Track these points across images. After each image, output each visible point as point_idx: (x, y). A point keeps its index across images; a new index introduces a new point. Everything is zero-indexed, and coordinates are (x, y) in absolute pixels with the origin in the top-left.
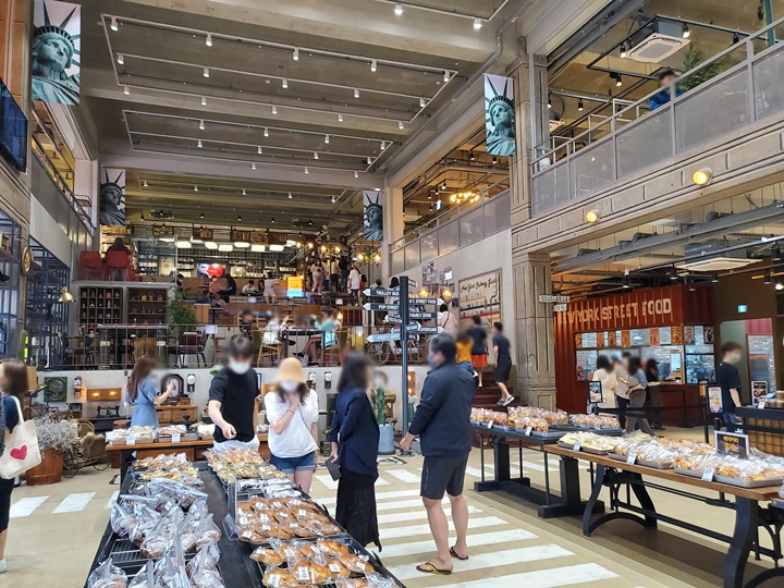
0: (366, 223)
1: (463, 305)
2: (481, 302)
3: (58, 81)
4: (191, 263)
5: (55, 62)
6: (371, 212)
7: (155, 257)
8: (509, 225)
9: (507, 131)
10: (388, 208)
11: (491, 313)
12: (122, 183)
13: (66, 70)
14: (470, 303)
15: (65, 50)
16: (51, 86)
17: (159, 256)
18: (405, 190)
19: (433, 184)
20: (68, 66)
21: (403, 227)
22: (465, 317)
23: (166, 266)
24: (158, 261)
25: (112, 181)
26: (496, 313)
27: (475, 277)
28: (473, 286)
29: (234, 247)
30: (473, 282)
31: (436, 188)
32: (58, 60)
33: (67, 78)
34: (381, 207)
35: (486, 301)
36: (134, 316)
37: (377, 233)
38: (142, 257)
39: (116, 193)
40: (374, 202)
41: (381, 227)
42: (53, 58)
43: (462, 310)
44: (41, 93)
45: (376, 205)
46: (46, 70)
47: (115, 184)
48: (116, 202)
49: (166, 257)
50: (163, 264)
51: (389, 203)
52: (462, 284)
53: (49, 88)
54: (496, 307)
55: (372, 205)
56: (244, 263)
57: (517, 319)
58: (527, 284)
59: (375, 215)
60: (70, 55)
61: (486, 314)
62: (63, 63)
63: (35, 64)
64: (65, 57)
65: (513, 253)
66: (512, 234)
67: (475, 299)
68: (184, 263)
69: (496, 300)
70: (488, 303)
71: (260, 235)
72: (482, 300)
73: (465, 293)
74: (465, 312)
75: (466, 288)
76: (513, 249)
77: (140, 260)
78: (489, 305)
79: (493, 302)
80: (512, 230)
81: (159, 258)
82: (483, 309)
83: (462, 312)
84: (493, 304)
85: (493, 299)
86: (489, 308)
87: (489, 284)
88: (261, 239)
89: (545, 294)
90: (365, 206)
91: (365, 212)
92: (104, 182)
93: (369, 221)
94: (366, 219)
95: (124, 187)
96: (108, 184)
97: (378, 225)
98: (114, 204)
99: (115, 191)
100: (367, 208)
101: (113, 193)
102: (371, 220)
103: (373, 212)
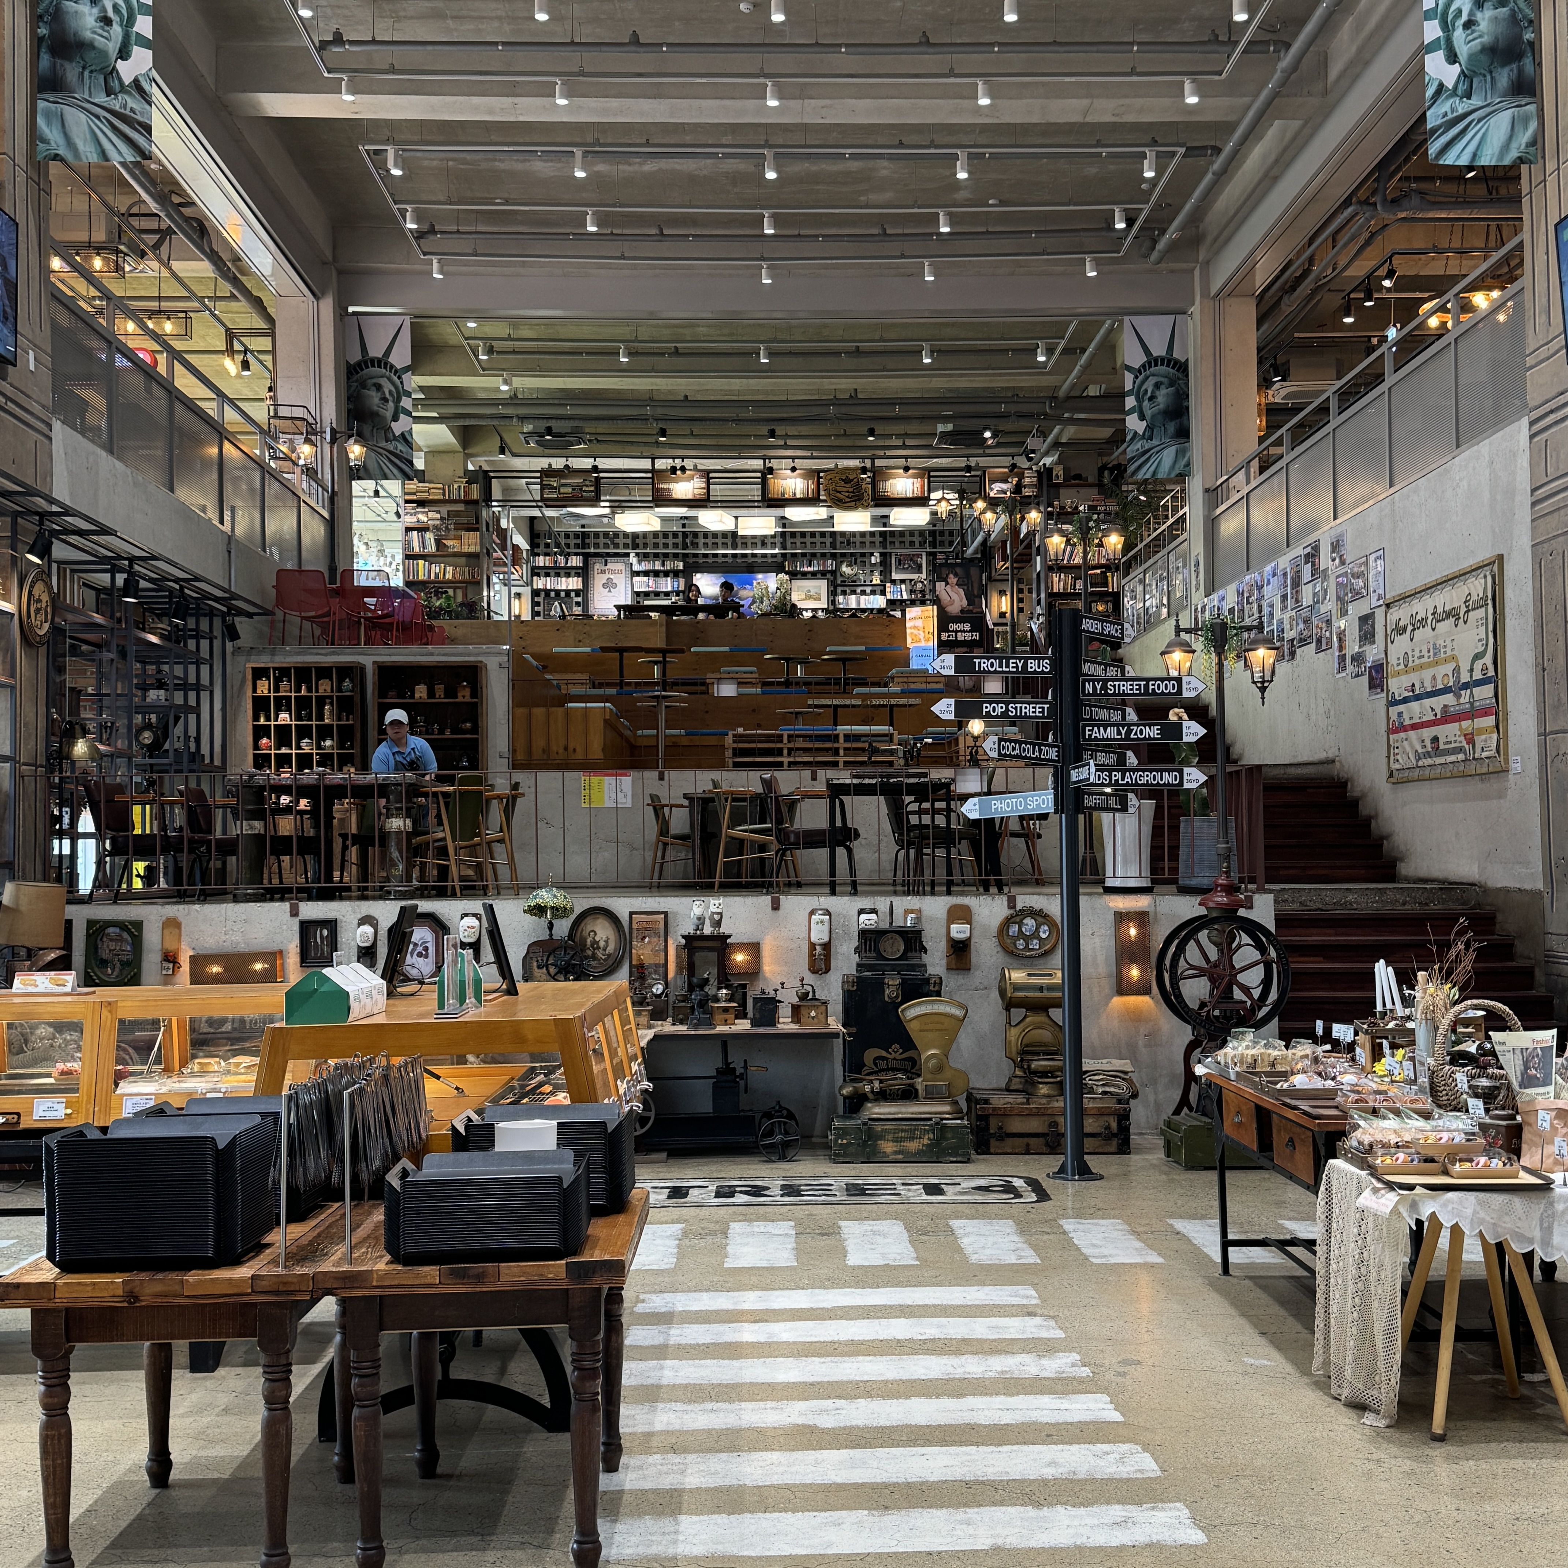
0: (1134, 424)
1: (1397, 685)
2: (1443, 674)
3: (101, 98)
4: (676, 574)
5: (91, 46)
6: (1149, 386)
7: (576, 561)
8: (1525, 408)
9: (1504, 77)
11: (1473, 713)
12: (401, 357)
13: (121, 65)
14: (1416, 678)
15: (116, 7)
16: (82, 117)
17: (586, 557)
18: (1265, 301)
20: (124, 53)
21: (1256, 423)
22: (1403, 728)
23: (609, 585)
24: (584, 572)
25: (376, 351)
26: (1485, 712)
27: (1428, 589)
28: (1423, 622)
29: (783, 521)
30: (1421, 607)
31: (1369, 285)
32: (99, 41)
33: (123, 88)
34: (1182, 368)
35: (1457, 670)
37: (1168, 456)
38: (541, 561)
39: (387, 387)
40: (1158, 350)
41: (1183, 433)
42: (88, 35)
43: (1393, 703)
44: (61, 141)
45: (1168, 360)
46: (71, 71)
47: (383, 362)
48: (389, 414)
49: (606, 557)
50: (598, 581)
52: (1394, 615)
53: (78, 121)
54: (1485, 693)
55: (1152, 361)
56: (830, 564)
57: (1543, 734)
59: (1163, 397)
60: (130, 21)
61: (1458, 717)
62: (113, 47)
63: (45, 60)
64: (117, 29)
65: (1534, 504)
66: (1532, 437)
67: (1429, 665)
68: (656, 574)
69: (1485, 669)
70: (1465, 678)
71: (847, 481)
72: (1448, 668)
73: (1401, 644)
74: (1401, 708)
75: (1405, 629)
76: (1533, 491)
77: (536, 572)
78: (1466, 686)
79: (1477, 675)
80: (1532, 423)
81: (586, 562)
82: (1448, 699)
83: (1394, 711)
84: (1479, 683)
85: (1478, 665)
86: (1465, 695)
87: (1467, 612)
88: (850, 491)
90: (1129, 368)
91: (1128, 386)
92: (355, 356)
93: (1142, 417)
94: (1132, 411)
95: (407, 369)
96: (367, 362)
97: (1172, 427)
98: (384, 418)
99: (384, 382)
100: (1137, 372)
101: (379, 387)
102: (1148, 413)
103: (1157, 386)
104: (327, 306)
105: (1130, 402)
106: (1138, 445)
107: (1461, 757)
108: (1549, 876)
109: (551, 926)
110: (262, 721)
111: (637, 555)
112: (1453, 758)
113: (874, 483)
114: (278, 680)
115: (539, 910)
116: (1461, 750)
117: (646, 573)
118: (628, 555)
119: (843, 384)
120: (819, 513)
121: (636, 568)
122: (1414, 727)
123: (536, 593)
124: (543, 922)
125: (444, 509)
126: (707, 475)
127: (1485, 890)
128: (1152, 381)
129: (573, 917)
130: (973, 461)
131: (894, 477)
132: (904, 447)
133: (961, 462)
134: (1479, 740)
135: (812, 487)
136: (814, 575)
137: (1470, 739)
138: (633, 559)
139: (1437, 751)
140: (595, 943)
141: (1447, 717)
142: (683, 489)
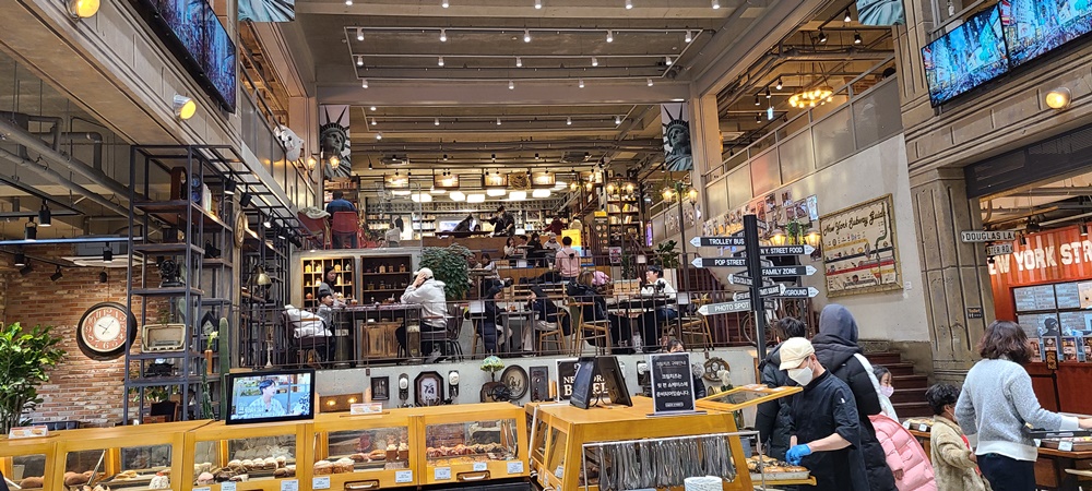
0: (668, 148)
1: (828, 254)
2: (858, 247)
6: (673, 132)
8: (902, 129)
10: (698, 124)
11: (879, 264)
12: (345, 123)
14: (841, 250)
18: (720, 97)
19: (761, 84)
21: (720, 149)
22: (834, 273)
25: (334, 120)
26: (887, 263)
27: (846, 211)
28: (844, 225)
30: (843, 219)
31: (767, 89)
34: (687, 124)
35: (867, 246)
36: (370, 294)
37: (683, 161)
39: (339, 136)
40: (676, 118)
41: (689, 152)
43: (828, 261)
44: (250, 12)
45: (680, 121)
47: (337, 125)
48: (339, 148)
51: (697, 117)
52: (825, 223)
53: (258, 2)
54: (887, 255)
55: (673, 122)
57: (925, 271)
58: (940, 215)
59: (679, 136)
61: (870, 266)
65: (910, 171)
66: (906, 142)
67: (849, 244)
69: (885, 244)
70: (873, 248)
71: (520, 178)
72: (863, 245)
73: (829, 237)
74: (832, 264)
75: (833, 229)
76: (909, 165)
78: (873, 252)
79: (881, 246)
80: (906, 136)
82: (864, 258)
83: (828, 266)
84: (881, 250)
85: (881, 243)
86: (874, 257)
87: (873, 219)
88: (521, 182)
89: (972, 230)
90: (664, 125)
91: (664, 132)
92: (324, 122)
93: (671, 145)
94: (666, 143)
95: (348, 128)
96: (330, 125)
97: (683, 150)
98: (337, 150)
99: (337, 133)
100: (668, 127)
101: (335, 136)
102: (674, 144)
103: (676, 132)
104: (313, 101)
105: (666, 139)
107: (873, 283)
108: (934, 334)
109: (493, 375)
110: (308, 285)
111: (414, 213)
112: (868, 284)
113: (531, 178)
114: (316, 266)
115: (487, 368)
116: (872, 280)
118: (410, 213)
119: (526, 135)
120: (502, 192)
121: (414, 219)
122: (841, 272)
124: (489, 373)
126: (458, 176)
127: (892, 343)
128: (674, 130)
129: (503, 370)
130: (576, 169)
131: (540, 176)
132: (545, 162)
133: (570, 169)
134: (884, 276)
135: (505, 180)
137: (879, 276)
138: (413, 215)
139: (857, 282)
140: (514, 383)
141: (862, 267)
142: (449, 182)
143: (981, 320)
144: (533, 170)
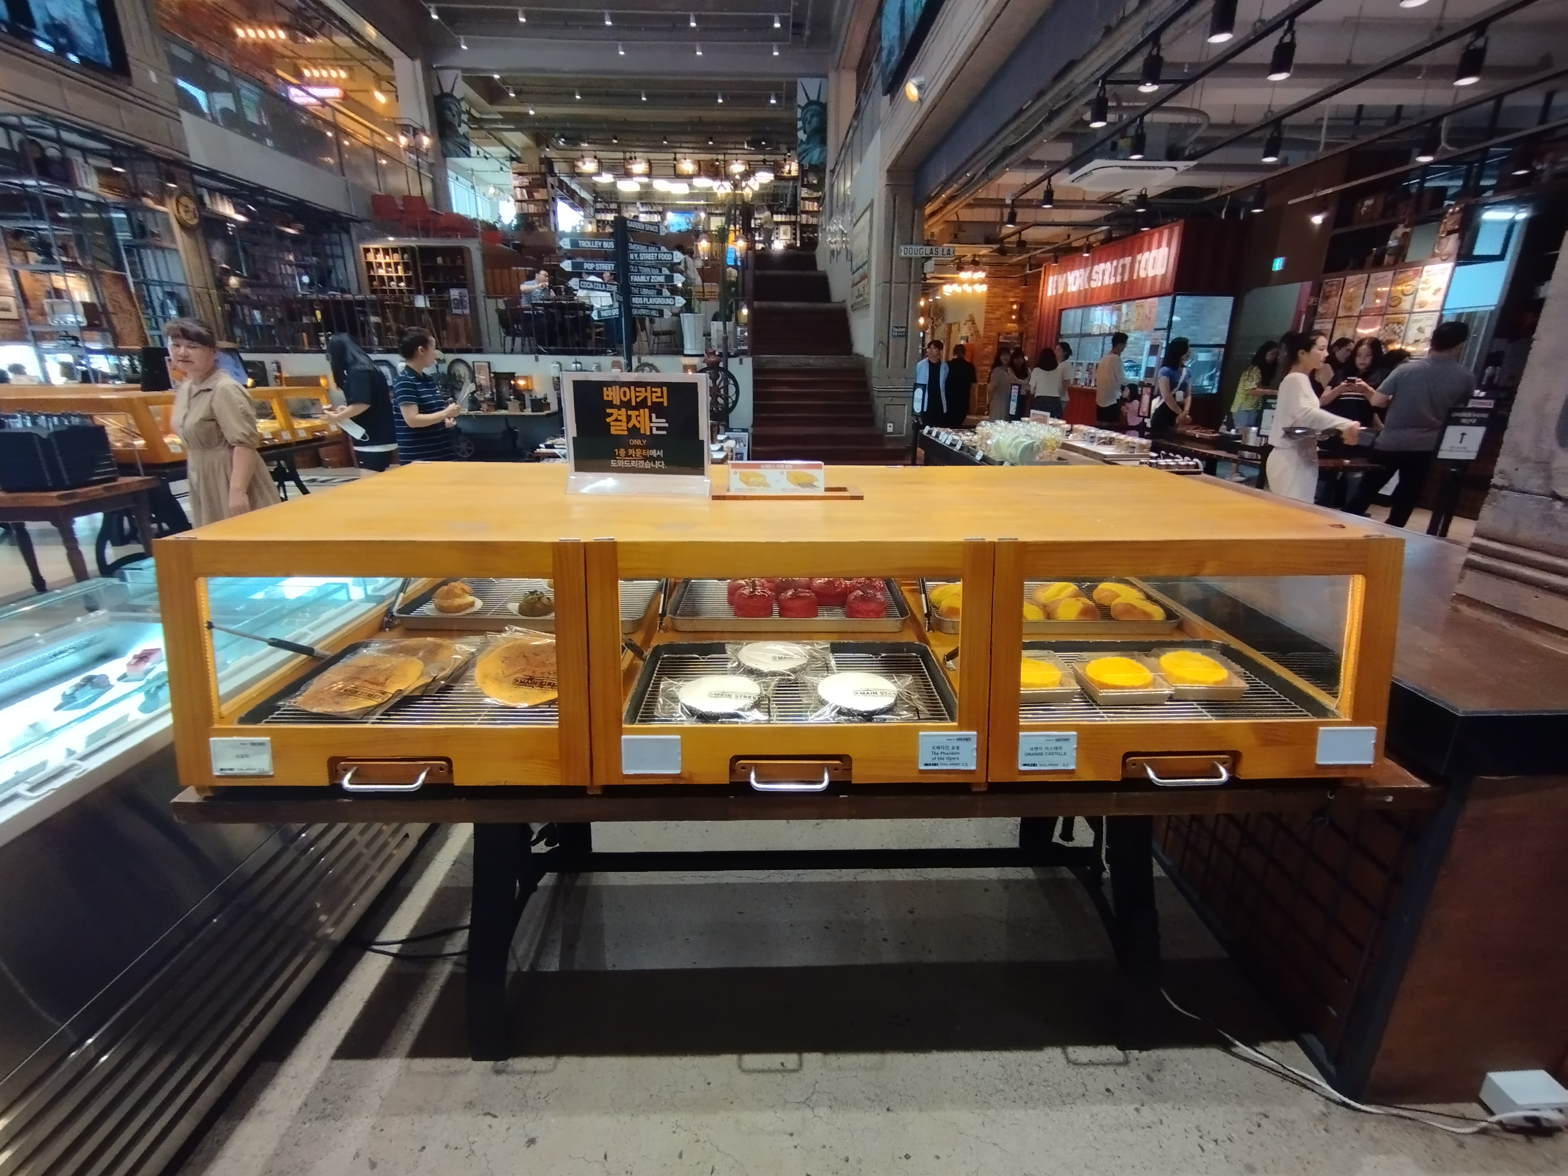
0: (802, 136)
6: (808, 116)
11: (865, 277)
18: (860, 73)
22: (854, 285)
25: (447, 89)
27: (861, 216)
28: (859, 233)
29: (692, 187)
30: (859, 226)
34: (823, 107)
36: (434, 285)
37: (817, 151)
38: (599, 206)
40: (813, 97)
41: (823, 142)
43: (853, 273)
45: (817, 103)
52: (855, 230)
55: (810, 103)
59: (815, 120)
68: (651, 213)
69: (868, 255)
71: (712, 166)
77: (597, 211)
78: (864, 265)
81: (619, 206)
84: (867, 262)
86: (864, 269)
88: (715, 172)
89: (912, 243)
90: (799, 106)
91: (799, 116)
92: (436, 92)
93: (805, 132)
94: (800, 129)
97: (819, 138)
99: (452, 106)
100: (803, 109)
101: (450, 109)
102: (808, 130)
103: (812, 116)
104: (418, 65)
105: (800, 124)
106: (804, 147)
110: (371, 273)
111: (642, 204)
113: (724, 166)
117: (646, 213)
118: (635, 203)
120: (707, 183)
121: (641, 209)
123: (598, 221)
125: (530, 177)
126: (649, 162)
128: (810, 113)
131: (733, 164)
132: (736, 149)
135: (698, 168)
136: (720, 215)
138: (638, 205)
142: (639, 168)
143: (904, 339)
144: (728, 157)
